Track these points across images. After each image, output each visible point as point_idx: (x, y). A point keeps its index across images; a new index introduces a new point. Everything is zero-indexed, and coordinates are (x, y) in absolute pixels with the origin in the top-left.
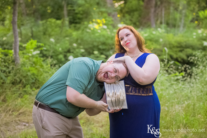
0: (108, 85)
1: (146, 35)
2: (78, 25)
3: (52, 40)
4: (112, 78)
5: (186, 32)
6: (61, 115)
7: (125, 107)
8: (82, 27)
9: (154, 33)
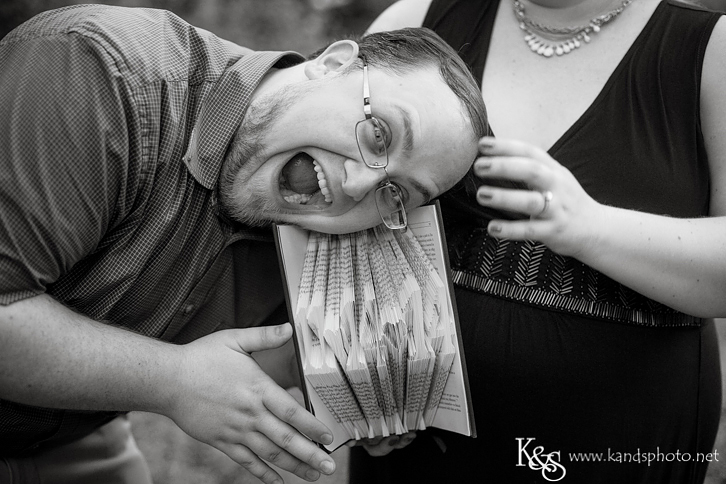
0: (311, 247)
4: (350, 201)
7: (456, 417)
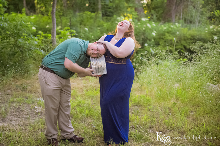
1: (165, 28)
2: (109, 18)
3: (86, 29)
5: (200, 27)
6: (58, 75)
8: (112, 20)
9: (172, 26)
